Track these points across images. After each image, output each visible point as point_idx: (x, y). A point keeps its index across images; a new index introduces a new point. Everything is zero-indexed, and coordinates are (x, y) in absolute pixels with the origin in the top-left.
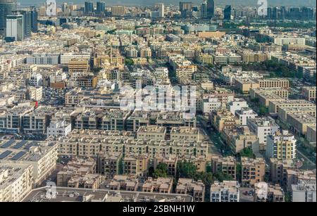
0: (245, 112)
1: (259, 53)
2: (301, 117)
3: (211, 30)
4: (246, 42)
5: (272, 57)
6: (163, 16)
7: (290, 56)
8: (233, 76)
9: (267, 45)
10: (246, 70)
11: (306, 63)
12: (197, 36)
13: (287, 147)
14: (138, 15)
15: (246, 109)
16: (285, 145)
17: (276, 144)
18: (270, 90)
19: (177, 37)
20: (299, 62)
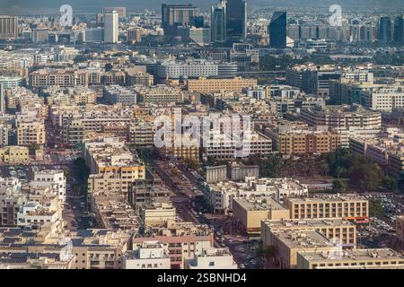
1: (320, 131)
3: (224, 74)
4: (298, 104)
5: (351, 141)
6: (115, 39)
7: (396, 138)
8: (233, 191)
9: (346, 110)
10: (269, 176)
12: (185, 89)
14: (52, 39)
18: (312, 224)
19: (128, 92)
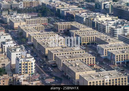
0: (7, 43)
1: (34, 0)
2: (46, 44)
5: (42, 3)
7: (54, 2)
10: (20, 13)
11: (63, 6)
13: (29, 65)
15: (8, 40)
16: (27, 64)
17: (21, 64)
18: (32, 26)
20: (58, 6)
